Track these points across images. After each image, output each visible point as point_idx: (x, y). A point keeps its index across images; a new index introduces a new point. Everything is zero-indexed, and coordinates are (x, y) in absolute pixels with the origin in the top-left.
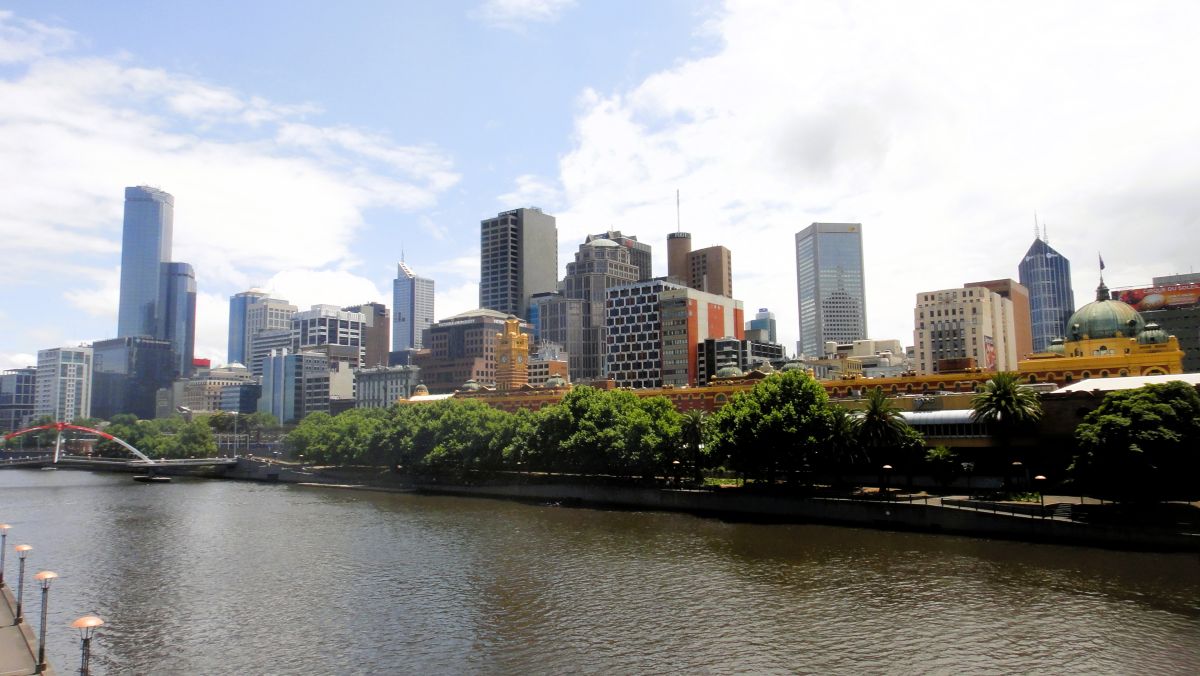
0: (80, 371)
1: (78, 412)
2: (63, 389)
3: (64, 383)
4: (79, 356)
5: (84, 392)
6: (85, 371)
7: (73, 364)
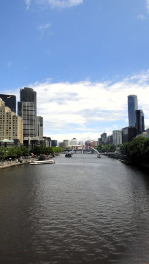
0: (119, 134)
1: (119, 142)
2: (116, 138)
3: (116, 137)
4: (119, 131)
5: (120, 138)
6: (120, 134)
7: (118, 133)
